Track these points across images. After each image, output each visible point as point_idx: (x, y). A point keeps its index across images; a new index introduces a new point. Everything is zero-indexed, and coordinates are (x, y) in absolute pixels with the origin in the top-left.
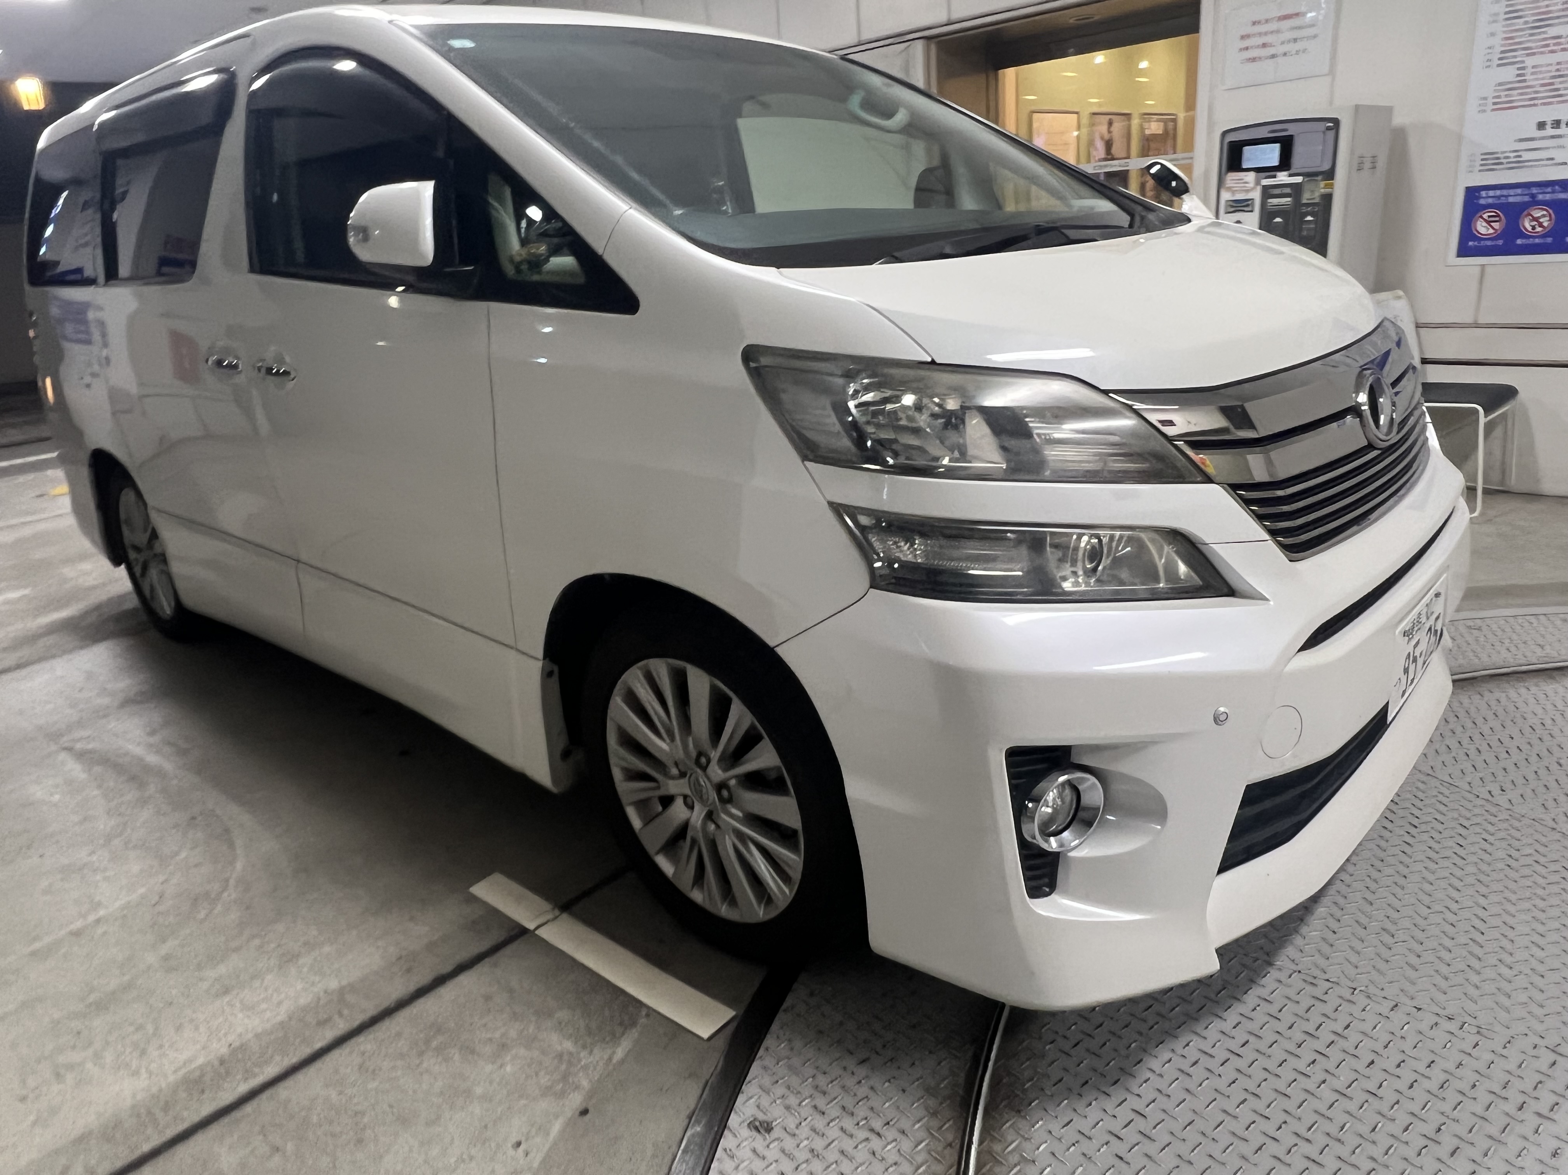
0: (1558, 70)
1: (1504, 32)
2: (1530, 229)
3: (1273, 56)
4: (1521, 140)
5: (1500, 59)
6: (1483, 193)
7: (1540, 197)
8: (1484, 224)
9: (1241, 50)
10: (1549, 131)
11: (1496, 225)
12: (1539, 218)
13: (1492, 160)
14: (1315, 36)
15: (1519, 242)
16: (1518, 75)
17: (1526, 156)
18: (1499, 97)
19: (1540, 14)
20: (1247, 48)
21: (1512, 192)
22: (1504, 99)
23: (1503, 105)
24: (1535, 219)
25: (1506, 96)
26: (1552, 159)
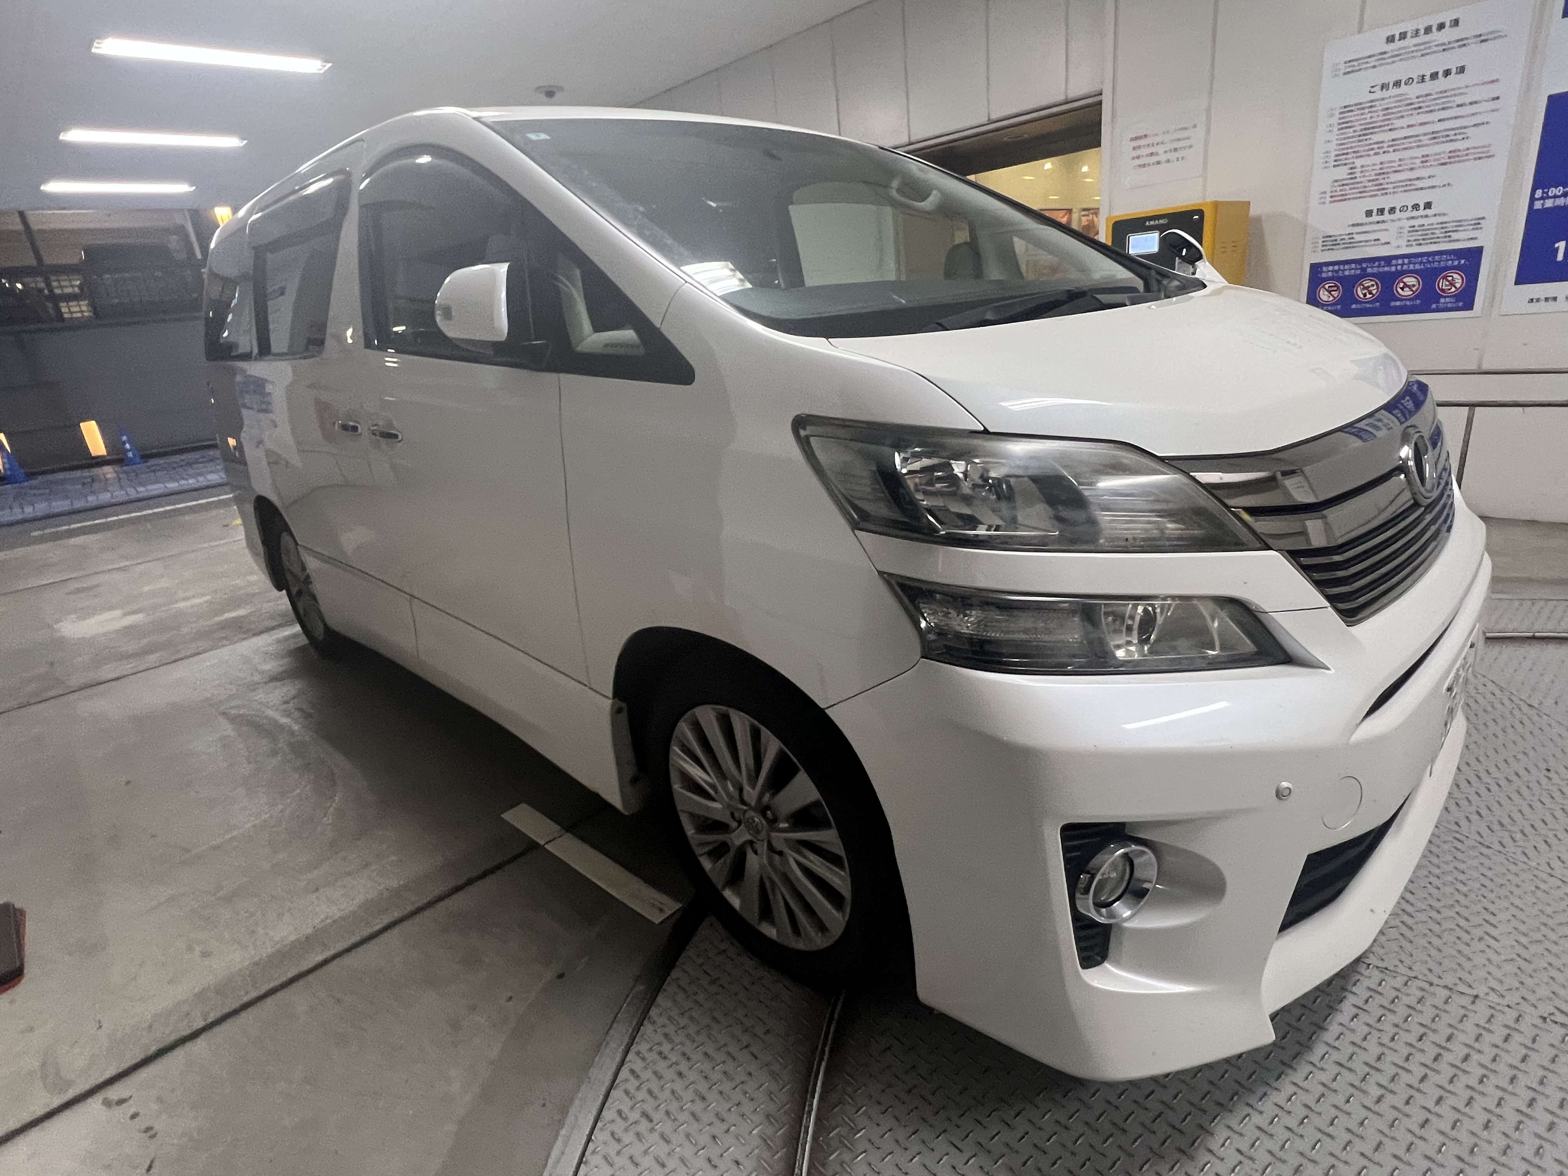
0: (1381, 169)
1: (1337, 140)
2: (1362, 296)
3: (1158, 163)
4: (1353, 225)
5: (1335, 161)
6: (1325, 269)
7: (1369, 270)
8: (1326, 293)
9: (1133, 158)
10: (1375, 218)
11: (1335, 294)
12: (1369, 287)
13: (1330, 242)
14: (1190, 147)
15: (1354, 306)
16: (1351, 174)
17: (1358, 238)
18: (1336, 191)
19: (1366, 124)
20: (1138, 157)
21: (1347, 267)
22: (1339, 193)
23: (1338, 198)
24: (1365, 288)
25: (1341, 190)
26: (1378, 240)
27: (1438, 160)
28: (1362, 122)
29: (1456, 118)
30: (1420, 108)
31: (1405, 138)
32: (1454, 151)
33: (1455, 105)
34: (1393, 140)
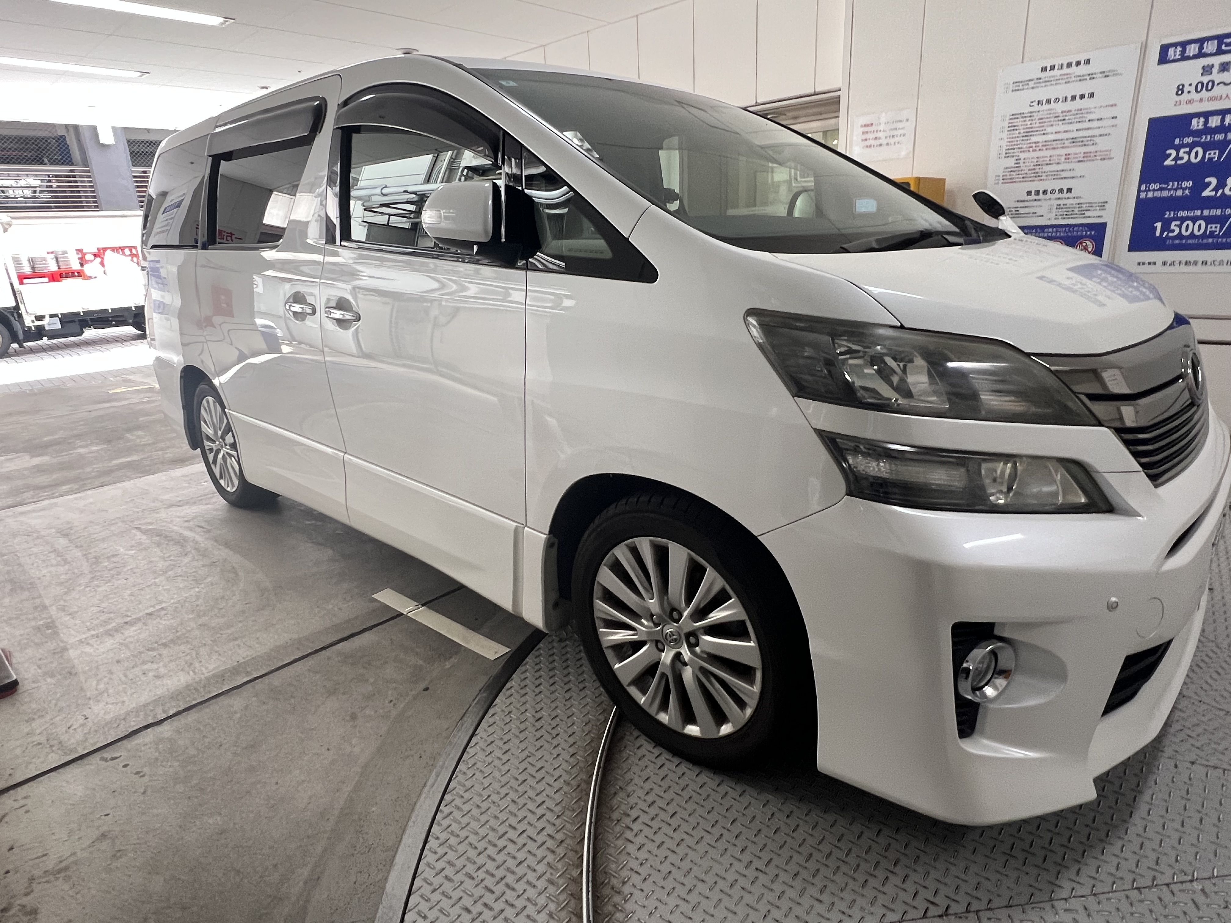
0: (1037, 161)
1: (1008, 138)
3: (881, 145)
4: (1018, 201)
5: (1006, 153)
9: (862, 140)
10: (1033, 197)
14: (904, 135)
16: (1017, 163)
17: (1022, 211)
18: (1006, 176)
19: (1027, 128)
20: (866, 140)
22: (1009, 177)
23: (1008, 180)
25: (1010, 175)
27: (1077, 158)
28: (1025, 127)
29: (1088, 129)
30: (1064, 120)
31: (1054, 141)
32: (1087, 153)
33: (1087, 120)
34: (1046, 141)
